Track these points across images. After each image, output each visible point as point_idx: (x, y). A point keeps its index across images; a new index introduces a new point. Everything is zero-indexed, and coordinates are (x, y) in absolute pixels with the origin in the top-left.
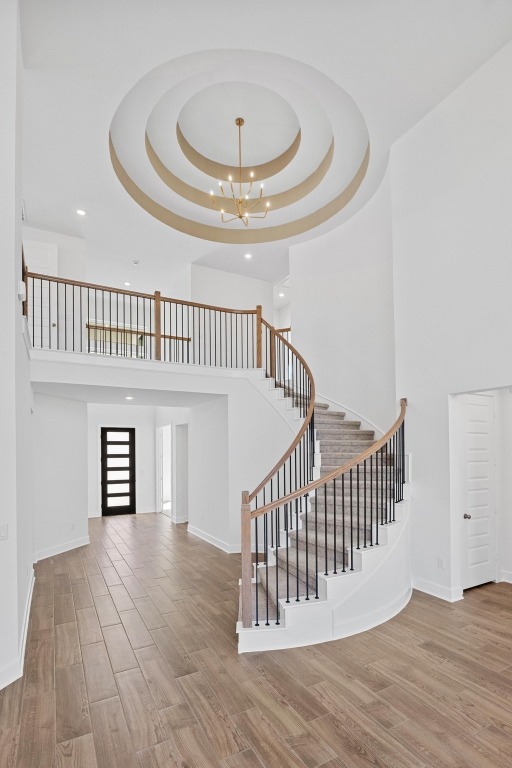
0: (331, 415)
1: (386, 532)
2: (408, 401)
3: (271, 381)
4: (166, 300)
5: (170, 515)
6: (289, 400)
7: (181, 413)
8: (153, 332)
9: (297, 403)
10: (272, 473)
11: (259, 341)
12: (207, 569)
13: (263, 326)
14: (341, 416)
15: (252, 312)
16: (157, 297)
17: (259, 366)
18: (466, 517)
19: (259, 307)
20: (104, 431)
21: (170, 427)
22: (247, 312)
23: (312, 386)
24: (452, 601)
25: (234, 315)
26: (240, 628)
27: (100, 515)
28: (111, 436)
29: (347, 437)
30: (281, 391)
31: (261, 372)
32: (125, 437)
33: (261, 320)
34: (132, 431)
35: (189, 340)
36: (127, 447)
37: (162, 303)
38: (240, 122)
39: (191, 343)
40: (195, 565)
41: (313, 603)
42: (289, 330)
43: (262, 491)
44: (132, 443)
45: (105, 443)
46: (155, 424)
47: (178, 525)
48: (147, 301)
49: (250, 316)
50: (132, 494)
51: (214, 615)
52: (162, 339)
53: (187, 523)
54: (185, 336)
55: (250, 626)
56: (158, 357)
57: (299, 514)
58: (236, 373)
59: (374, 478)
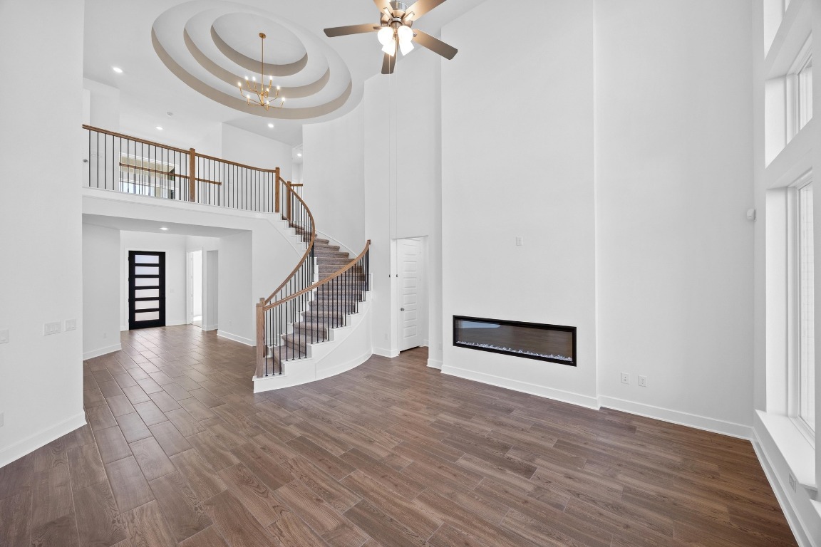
0: (331, 248)
1: (351, 319)
2: (372, 242)
3: (286, 223)
4: (199, 155)
5: (200, 325)
6: (299, 237)
7: (213, 242)
8: (188, 175)
9: (304, 239)
10: (282, 286)
11: (277, 193)
12: (233, 356)
13: (281, 183)
14: (337, 248)
15: (272, 171)
16: (192, 153)
17: (277, 210)
18: (402, 310)
19: (278, 169)
20: (132, 254)
21: (201, 252)
22: (269, 171)
23: (313, 224)
24: (392, 357)
25: (257, 172)
26: (255, 379)
27: (128, 329)
28: (139, 259)
29: (338, 263)
30: (293, 230)
31: (279, 216)
32: (155, 259)
33: (278, 178)
34: (162, 256)
35: (219, 184)
36: (157, 268)
37: (197, 158)
38: (262, 36)
39: (221, 187)
40: (224, 355)
41: (303, 360)
42: (302, 185)
43: (274, 297)
44: (162, 265)
45: (132, 265)
46: (186, 249)
47: (208, 332)
48: (183, 155)
49: (270, 174)
50: (162, 310)
51: (237, 379)
52: (196, 182)
53: (216, 330)
54: (217, 180)
55: (262, 377)
56: (192, 199)
57: (301, 312)
58: (259, 215)
59: (350, 289)
